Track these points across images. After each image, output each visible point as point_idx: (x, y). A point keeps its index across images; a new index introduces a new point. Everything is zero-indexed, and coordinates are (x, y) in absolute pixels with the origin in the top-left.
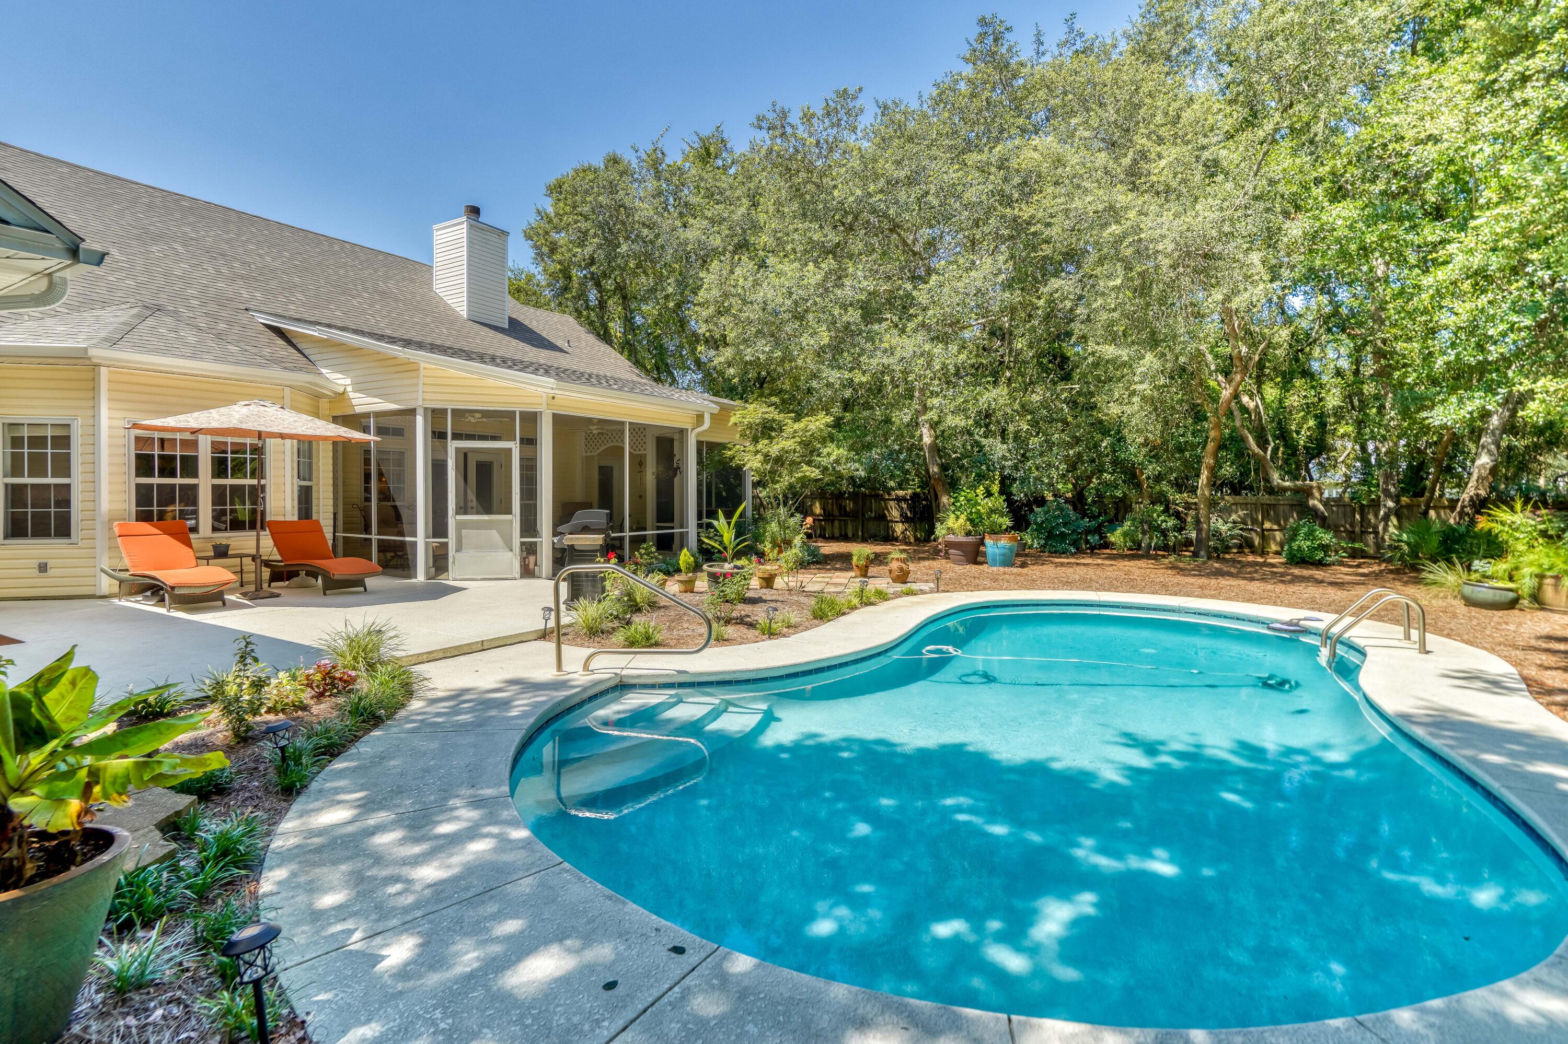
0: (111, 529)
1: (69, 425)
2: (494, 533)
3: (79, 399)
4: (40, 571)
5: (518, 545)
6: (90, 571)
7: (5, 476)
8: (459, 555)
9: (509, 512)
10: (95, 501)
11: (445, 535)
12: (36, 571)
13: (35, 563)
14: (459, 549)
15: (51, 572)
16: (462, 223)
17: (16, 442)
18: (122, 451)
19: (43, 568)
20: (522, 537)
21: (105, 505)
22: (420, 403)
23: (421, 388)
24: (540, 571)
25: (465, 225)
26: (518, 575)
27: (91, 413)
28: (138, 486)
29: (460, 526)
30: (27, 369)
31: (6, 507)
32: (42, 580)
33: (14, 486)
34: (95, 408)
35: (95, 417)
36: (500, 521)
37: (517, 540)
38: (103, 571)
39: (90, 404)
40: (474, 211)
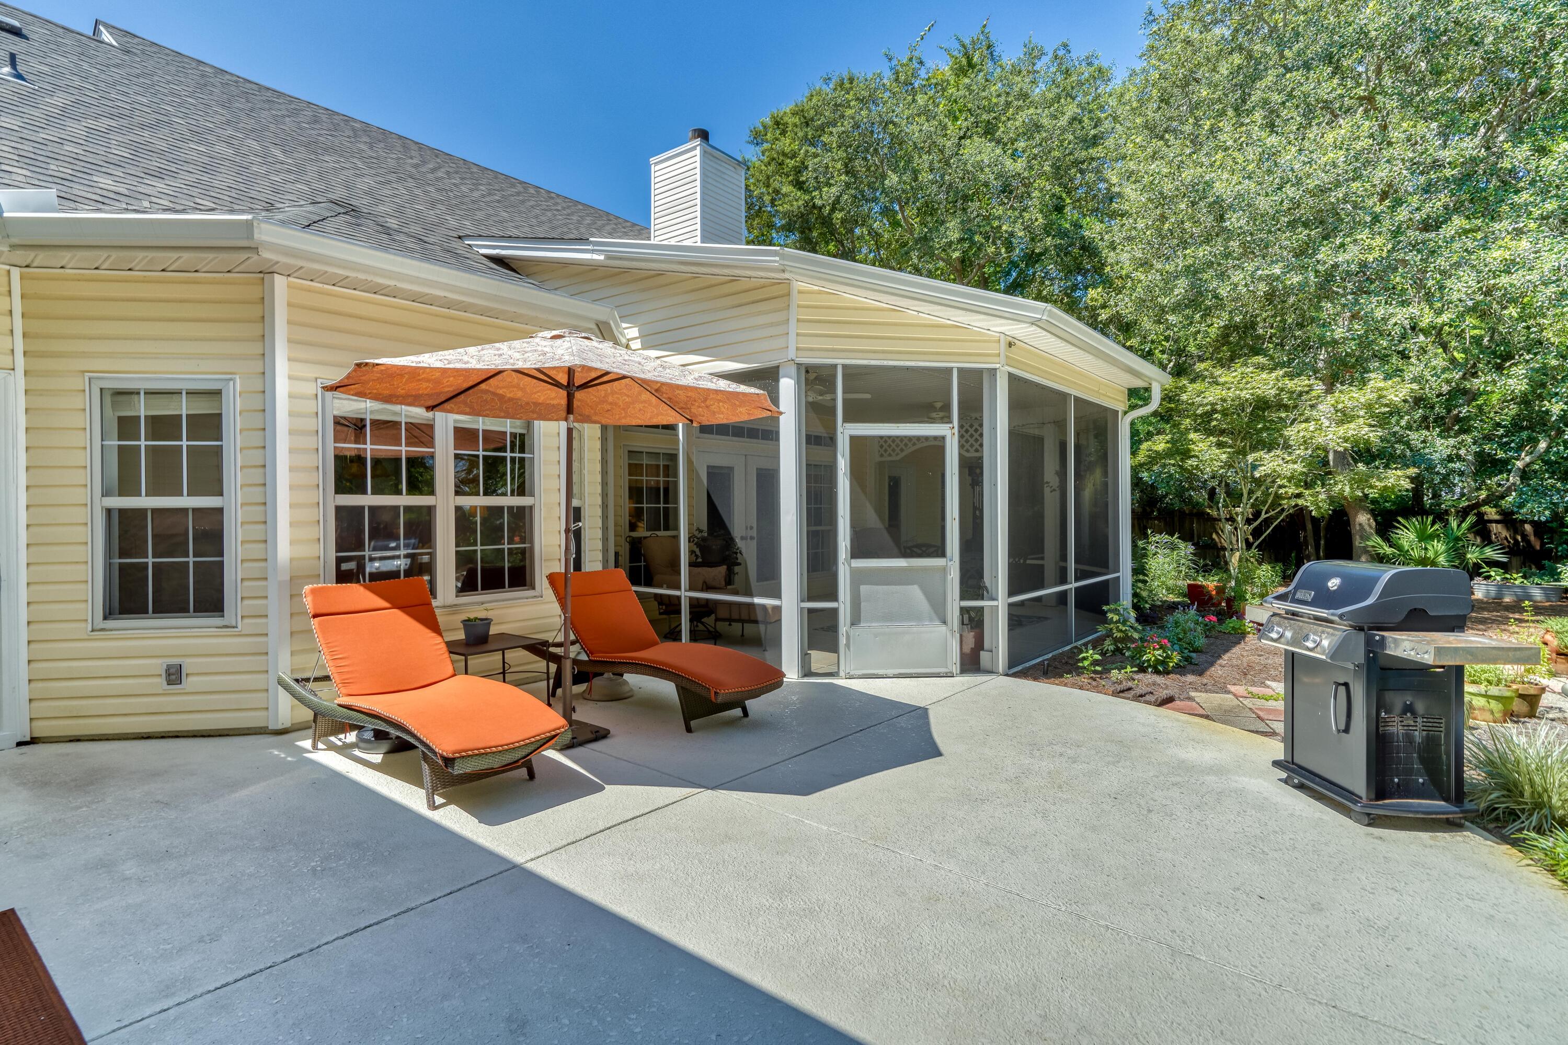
0: (295, 596)
1: (218, 393)
2: (915, 592)
3: (237, 340)
4: (170, 683)
5: (957, 613)
6: (256, 681)
7: (106, 493)
8: (856, 632)
9: (940, 552)
10: (267, 541)
11: (833, 595)
12: (162, 681)
13: (159, 665)
14: (855, 621)
15: (189, 683)
16: (694, 148)
17: (127, 426)
18: (312, 442)
19: (174, 675)
20: (962, 598)
21: (284, 550)
22: (792, 354)
23: (793, 328)
24: (994, 660)
25: (698, 151)
26: (956, 669)
27: (257, 366)
28: (339, 509)
29: (858, 578)
30: (145, 281)
31: (109, 554)
32: (174, 699)
33: (124, 513)
34: (266, 357)
35: (266, 375)
36: (925, 569)
37: (954, 604)
38: (281, 682)
39: (256, 349)
40: (703, 135)
